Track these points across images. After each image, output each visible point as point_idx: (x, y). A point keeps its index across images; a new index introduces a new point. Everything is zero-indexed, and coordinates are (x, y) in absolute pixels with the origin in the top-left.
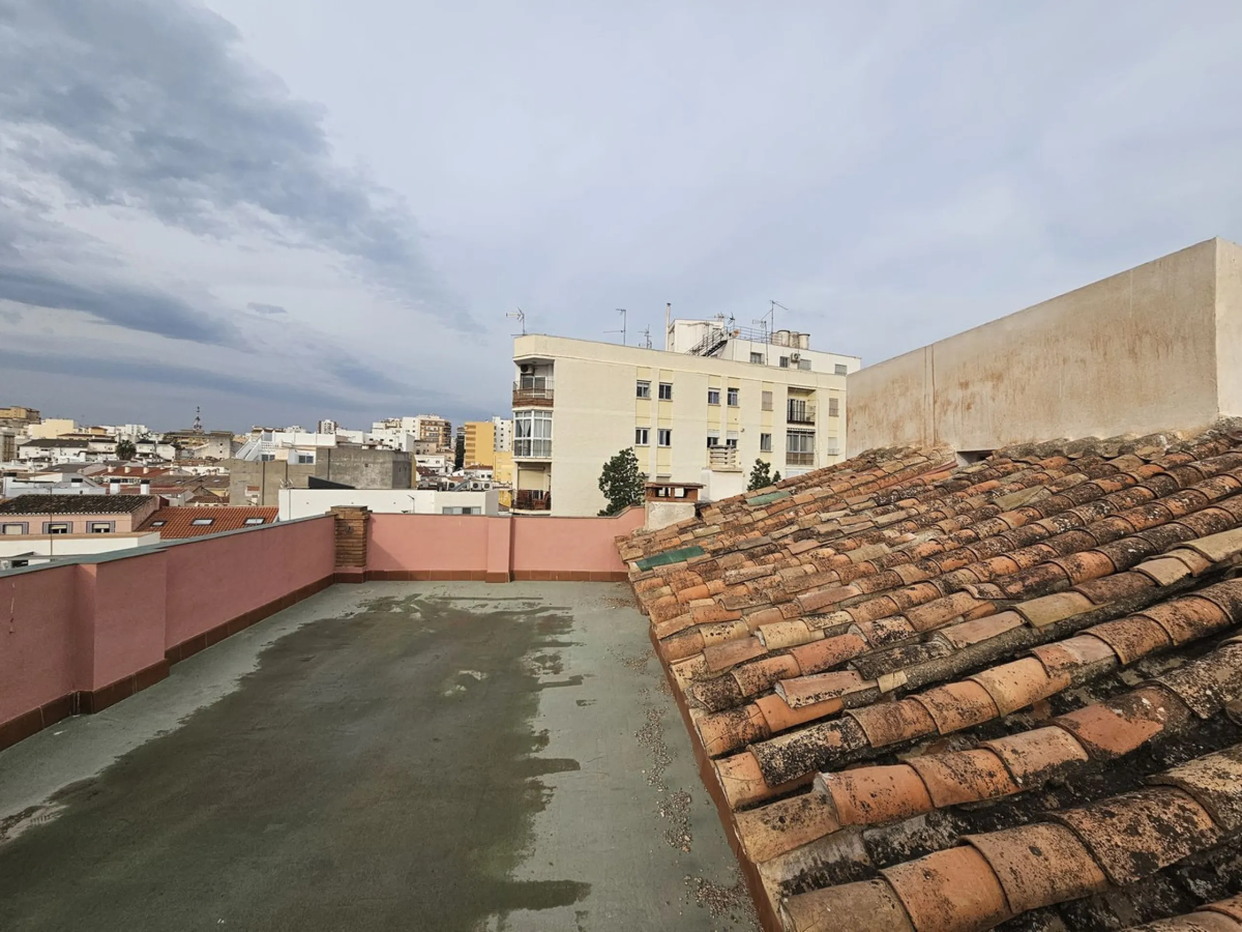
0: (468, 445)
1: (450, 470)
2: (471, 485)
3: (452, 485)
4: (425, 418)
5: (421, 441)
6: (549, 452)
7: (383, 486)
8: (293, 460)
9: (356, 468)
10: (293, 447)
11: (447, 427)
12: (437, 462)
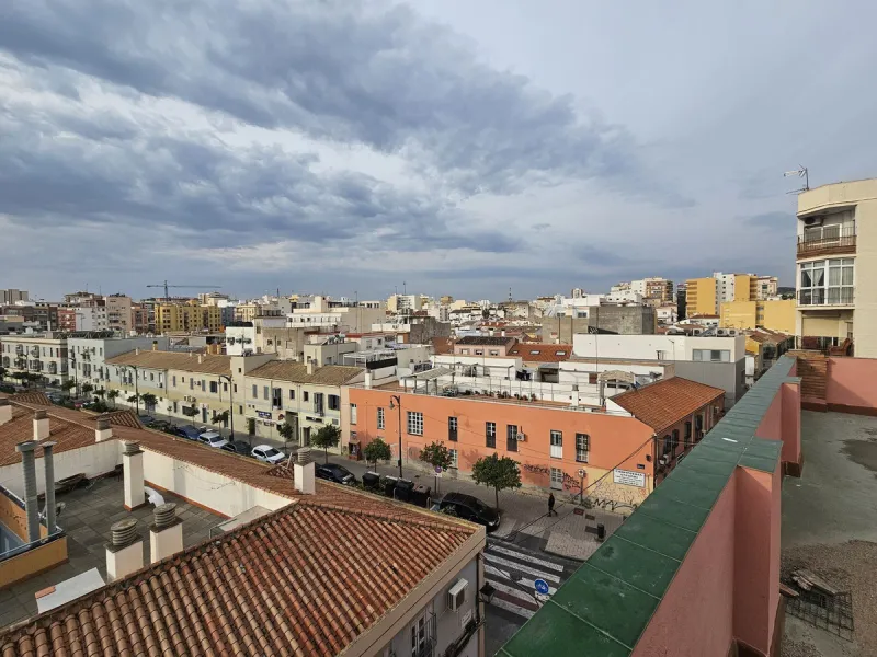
0: (689, 298)
1: (675, 319)
2: (716, 332)
3: (697, 332)
4: (650, 280)
5: (648, 298)
6: (851, 298)
7: (636, 332)
8: (575, 316)
9: (615, 320)
10: (574, 308)
11: (670, 286)
12: (665, 313)
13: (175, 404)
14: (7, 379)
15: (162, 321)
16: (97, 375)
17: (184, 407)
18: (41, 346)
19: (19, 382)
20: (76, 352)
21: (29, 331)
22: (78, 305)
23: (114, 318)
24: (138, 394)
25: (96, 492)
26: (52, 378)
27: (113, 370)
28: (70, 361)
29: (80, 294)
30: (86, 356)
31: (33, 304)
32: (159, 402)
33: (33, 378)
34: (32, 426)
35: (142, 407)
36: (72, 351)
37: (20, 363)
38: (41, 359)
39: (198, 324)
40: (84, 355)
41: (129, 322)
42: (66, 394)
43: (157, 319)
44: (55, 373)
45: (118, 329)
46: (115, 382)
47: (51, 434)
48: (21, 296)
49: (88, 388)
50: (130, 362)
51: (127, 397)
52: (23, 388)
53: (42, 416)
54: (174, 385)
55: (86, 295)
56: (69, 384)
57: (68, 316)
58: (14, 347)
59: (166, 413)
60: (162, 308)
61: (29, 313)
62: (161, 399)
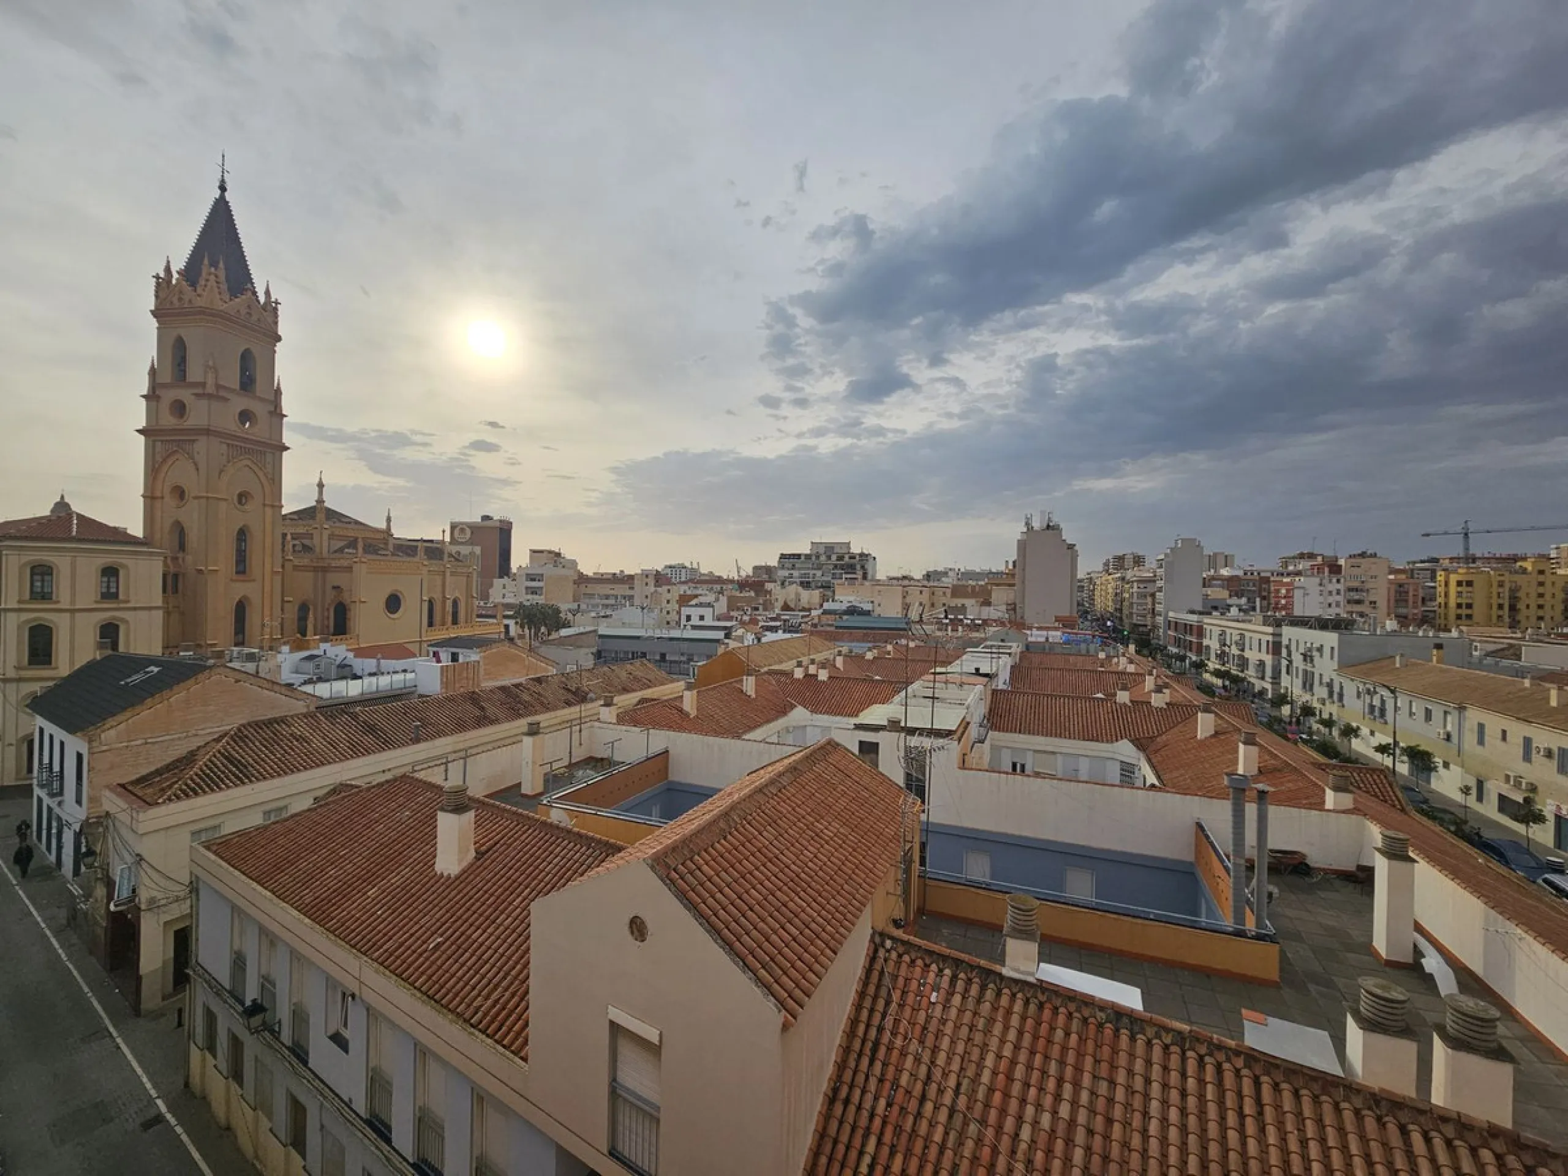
13: (1480, 784)
14: (1207, 676)
15: (1452, 603)
16: (1323, 692)
17: (1501, 797)
18: (1247, 635)
19: (1219, 682)
20: (1293, 648)
21: (1234, 611)
22: (1298, 573)
23: (1356, 595)
24: (1396, 743)
25: (1322, 894)
26: (1258, 685)
27: (1350, 689)
28: (1284, 663)
29: (1302, 556)
30: (1307, 657)
31: (1240, 573)
32: (1441, 768)
33: (1236, 680)
34: (1237, 752)
35: (1403, 768)
36: (1288, 647)
37: (1222, 656)
38: (1247, 654)
39: (1547, 613)
40: (1305, 655)
41: (1382, 604)
42: (1274, 713)
43: (1441, 600)
44: (1263, 678)
45: (1362, 615)
46: (1353, 711)
47: (1260, 771)
48: (1227, 561)
49: (1308, 711)
50: (1387, 679)
51: (1375, 741)
52: (1222, 691)
53: (1250, 741)
54: (1481, 741)
55: (1311, 556)
56: (1281, 699)
57: (1283, 591)
58: (1216, 631)
59: (1458, 797)
60: (1454, 578)
61: (1234, 585)
62: (1446, 765)
